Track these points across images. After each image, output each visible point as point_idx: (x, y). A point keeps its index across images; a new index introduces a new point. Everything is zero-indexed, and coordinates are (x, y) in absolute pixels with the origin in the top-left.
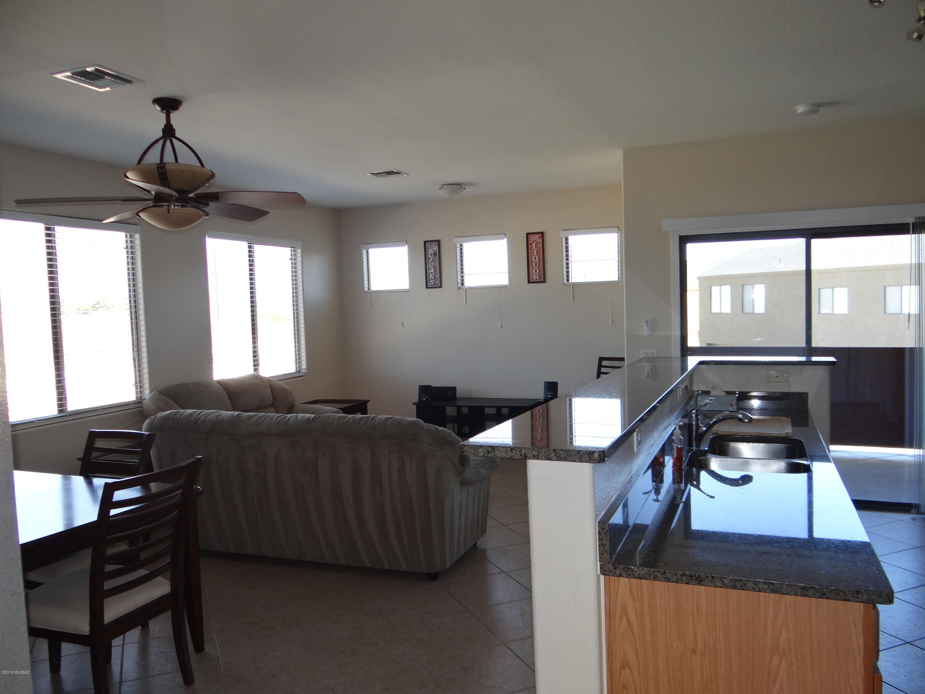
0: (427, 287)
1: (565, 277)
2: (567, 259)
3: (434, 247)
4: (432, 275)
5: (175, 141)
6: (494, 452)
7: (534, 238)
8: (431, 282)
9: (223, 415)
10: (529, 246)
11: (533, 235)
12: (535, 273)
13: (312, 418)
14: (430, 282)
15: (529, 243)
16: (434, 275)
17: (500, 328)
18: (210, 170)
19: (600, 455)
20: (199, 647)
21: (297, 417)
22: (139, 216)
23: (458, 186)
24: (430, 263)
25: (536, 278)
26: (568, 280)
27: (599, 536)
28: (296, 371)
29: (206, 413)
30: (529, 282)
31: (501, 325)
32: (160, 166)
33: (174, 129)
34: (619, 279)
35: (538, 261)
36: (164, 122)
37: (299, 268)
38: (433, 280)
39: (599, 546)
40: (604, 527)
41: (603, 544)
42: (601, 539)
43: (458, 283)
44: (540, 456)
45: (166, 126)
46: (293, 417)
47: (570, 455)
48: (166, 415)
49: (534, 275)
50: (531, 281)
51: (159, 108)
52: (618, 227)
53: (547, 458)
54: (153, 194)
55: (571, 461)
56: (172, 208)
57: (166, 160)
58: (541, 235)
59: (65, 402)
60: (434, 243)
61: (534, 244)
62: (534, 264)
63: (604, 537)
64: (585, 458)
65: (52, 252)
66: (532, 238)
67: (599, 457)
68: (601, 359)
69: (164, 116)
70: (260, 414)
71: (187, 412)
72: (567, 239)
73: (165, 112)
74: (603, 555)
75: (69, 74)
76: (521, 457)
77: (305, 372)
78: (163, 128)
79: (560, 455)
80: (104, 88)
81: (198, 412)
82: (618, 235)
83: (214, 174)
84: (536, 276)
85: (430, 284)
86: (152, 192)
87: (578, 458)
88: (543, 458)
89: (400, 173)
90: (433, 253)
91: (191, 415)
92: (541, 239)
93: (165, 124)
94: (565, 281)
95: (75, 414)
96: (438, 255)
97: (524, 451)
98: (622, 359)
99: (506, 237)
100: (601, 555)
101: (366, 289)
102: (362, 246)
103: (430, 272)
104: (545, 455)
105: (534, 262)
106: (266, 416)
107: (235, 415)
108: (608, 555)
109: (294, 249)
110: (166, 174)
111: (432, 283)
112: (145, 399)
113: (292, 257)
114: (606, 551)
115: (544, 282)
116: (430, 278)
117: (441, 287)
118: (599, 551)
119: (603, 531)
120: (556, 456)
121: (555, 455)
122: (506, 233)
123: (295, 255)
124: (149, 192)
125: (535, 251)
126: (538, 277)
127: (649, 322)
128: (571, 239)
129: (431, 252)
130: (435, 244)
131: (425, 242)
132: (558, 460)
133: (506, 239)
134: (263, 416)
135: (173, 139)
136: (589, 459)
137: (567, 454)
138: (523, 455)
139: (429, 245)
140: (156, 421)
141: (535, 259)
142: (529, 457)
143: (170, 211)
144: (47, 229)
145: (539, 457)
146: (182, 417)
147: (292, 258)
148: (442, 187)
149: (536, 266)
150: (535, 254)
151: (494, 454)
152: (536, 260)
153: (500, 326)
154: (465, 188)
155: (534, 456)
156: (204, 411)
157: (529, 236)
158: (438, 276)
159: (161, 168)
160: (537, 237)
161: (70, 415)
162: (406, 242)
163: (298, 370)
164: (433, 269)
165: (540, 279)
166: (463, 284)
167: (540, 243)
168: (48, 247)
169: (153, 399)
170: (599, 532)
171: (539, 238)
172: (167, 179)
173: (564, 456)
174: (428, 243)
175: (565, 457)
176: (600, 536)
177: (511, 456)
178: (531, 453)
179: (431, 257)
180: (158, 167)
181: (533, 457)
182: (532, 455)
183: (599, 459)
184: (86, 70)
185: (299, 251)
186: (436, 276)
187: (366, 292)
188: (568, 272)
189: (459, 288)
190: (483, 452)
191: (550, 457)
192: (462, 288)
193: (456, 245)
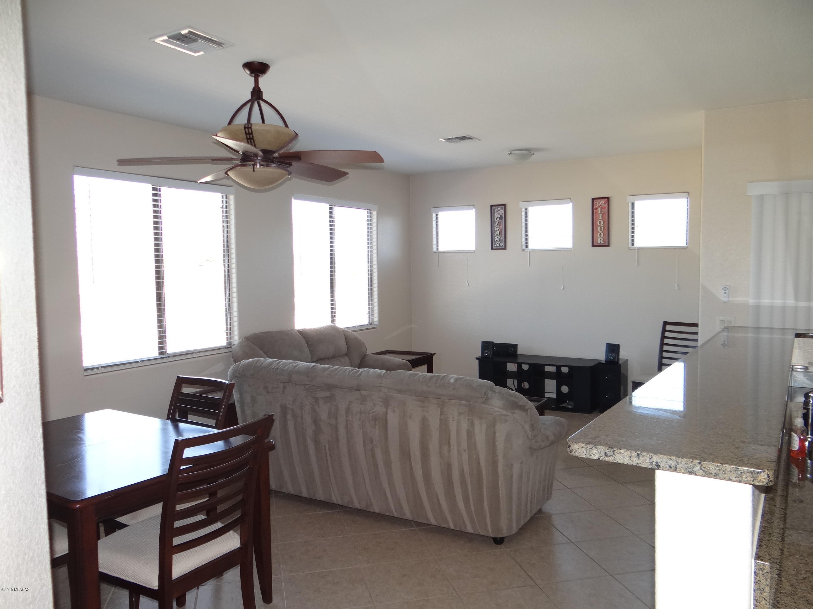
0: (492, 249)
1: (630, 241)
2: (633, 224)
3: (500, 211)
4: (498, 238)
5: (262, 103)
6: (613, 455)
7: (599, 203)
8: (497, 243)
9: (299, 366)
10: (594, 210)
11: (599, 200)
12: (599, 237)
13: (383, 374)
14: (495, 244)
15: (594, 208)
16: (499, 237)
17: (563, 289)
18: (294, 131)
19: (769, 475)
20: (267, 598)
21: (369, 372)
22: (228, 175)
23: (527, 153)
24: (496, 226)
25: (600, 242)
26: (633, 244)
27: (754, 577)
28: (369, 323)
29: (284, 363)
30: (593, 246)
31: (563, 286)
32: (247, 126)
33: (262, 92)
34: (687, 244)
35: (603, 225)
36: (253, 85)
37: (375, 228)
38: (499, 242)
39: (754, 591)
40: (764, 567)
41: (760, 589)
42: (758, 582)
43: (522, 245)
44: (679, 467)
45: (254, 89)
46: (365, 372)
47: (724, 471)
48: (248, 362)
49: (599, 239)
50: (595, 244)
51: (248, 72)
52: (688, 193)
53: (689, 471)
54: (241, 154)
55: (724, 479)
56: (258, 167)
57: (252, 121)
58: (606, 200)
59: (165, 345)
60: (500, 207)
61: (599, 209)
62: (599, 228)
63: (763, 579)
64: (746, 478)
65: (158, 210)
66: (598, 203)
67: (768, 479)
68: (666, 323)
69: (253, 79)
70: (334, 367)
71: (269, 360)
72: (633, 204)
73: (254, 75)
74: (760, 603)
75: (166, 38)
76: (651, 466)
77: (377, 325)
78: (252, 91)
79: (709, 469)
80: (199, 52)
81: (278, 361)
82: (688, 200)
83: (297, 134)
84: (601, 240)
85: (495, 246)
86: (240, 152)
87: (735, 476)
88: (683, 471)
89: (471, 139)
90: (499, 216)
91: (271, 363)
92: (607, 204)
93: (254, 87)
94: (630, 245)
95: (173, 356)
96: (503, 219)
97: (656, 459)
98: (696, 325)
99: (571, 202)
100: (757, 602)
101: (435, 250)
102: (432, 209)
103: (495, 235)
104: (686, 467)
105: (599, 226)
106: (339, 369)
107: (310, 366)
108: (768, 603)
109: (370, 211)
110: (252, 134)
111: (497, 245)
112: (235, 345)
113: (368, 218)
114: (764, 598)
115: (608, 246)
116: (495, 241)
117: (505, 249)
118: (755, 596)
119: (761, 572)
120: (703, 470)
121: (701, 469)
122: (572, 198)
123: (371, 217)
124: (238, 152)
125: (601, 215)
126: (603, 241)
127: (728, 289)
128: (638, 204)
129: (497, 215)
130: (501, 209)
131: (492, 206)
132: (705, 476)
133: (571, 204)
134: (336, 369)
135: (260, 101)
136: (752, 479)
137: (719, 470)
138: (654, 463)
139: (495, 209)
140: (239, 368)
141: (600, 223)
142: (663, 467)
143: (255, 170)
144: (154, 189)
145: (677, 469)
146: (263, 365)
147: (368, 220)
148: (511, 153)
149: (601, 230)
150: (601, 218)
151: (613, 458)
152: (601, 225)
153: (563, 288)
154: (534, 154)
155: (670, 467)
156: (282, 361)
157: (595, 200)
158: (502, 238)
159: (248, 128)
160: (603, 201)
161: (168, 357)
162: (474, 205)
163: (370, 322)
164: (498, 232)
165: (605, 242)
166: (527, 247)
167: (605, 208)
168: (154, 206)
169: (241, 345)
170: (755, 572)
171: (605, 203)
172: (253, 139)
173: (715, 471)
174: (495, 207)
175: (715, 473)
176: (756, 577)
177: (638, 463)
178: (667, 462)
179: (496, 220)
180: (245, 128)
181: (668, 468)
182: (668, 466)
183: (767, 480)
184: (181, 33)
185: (375, 213)
186: (501, 238)
187: (435, 252)
188: (633, 237)
189: (523, 250)
190: (599, 454)
191: (693, 470)
192: (526, 250)
193: (522, 209)
